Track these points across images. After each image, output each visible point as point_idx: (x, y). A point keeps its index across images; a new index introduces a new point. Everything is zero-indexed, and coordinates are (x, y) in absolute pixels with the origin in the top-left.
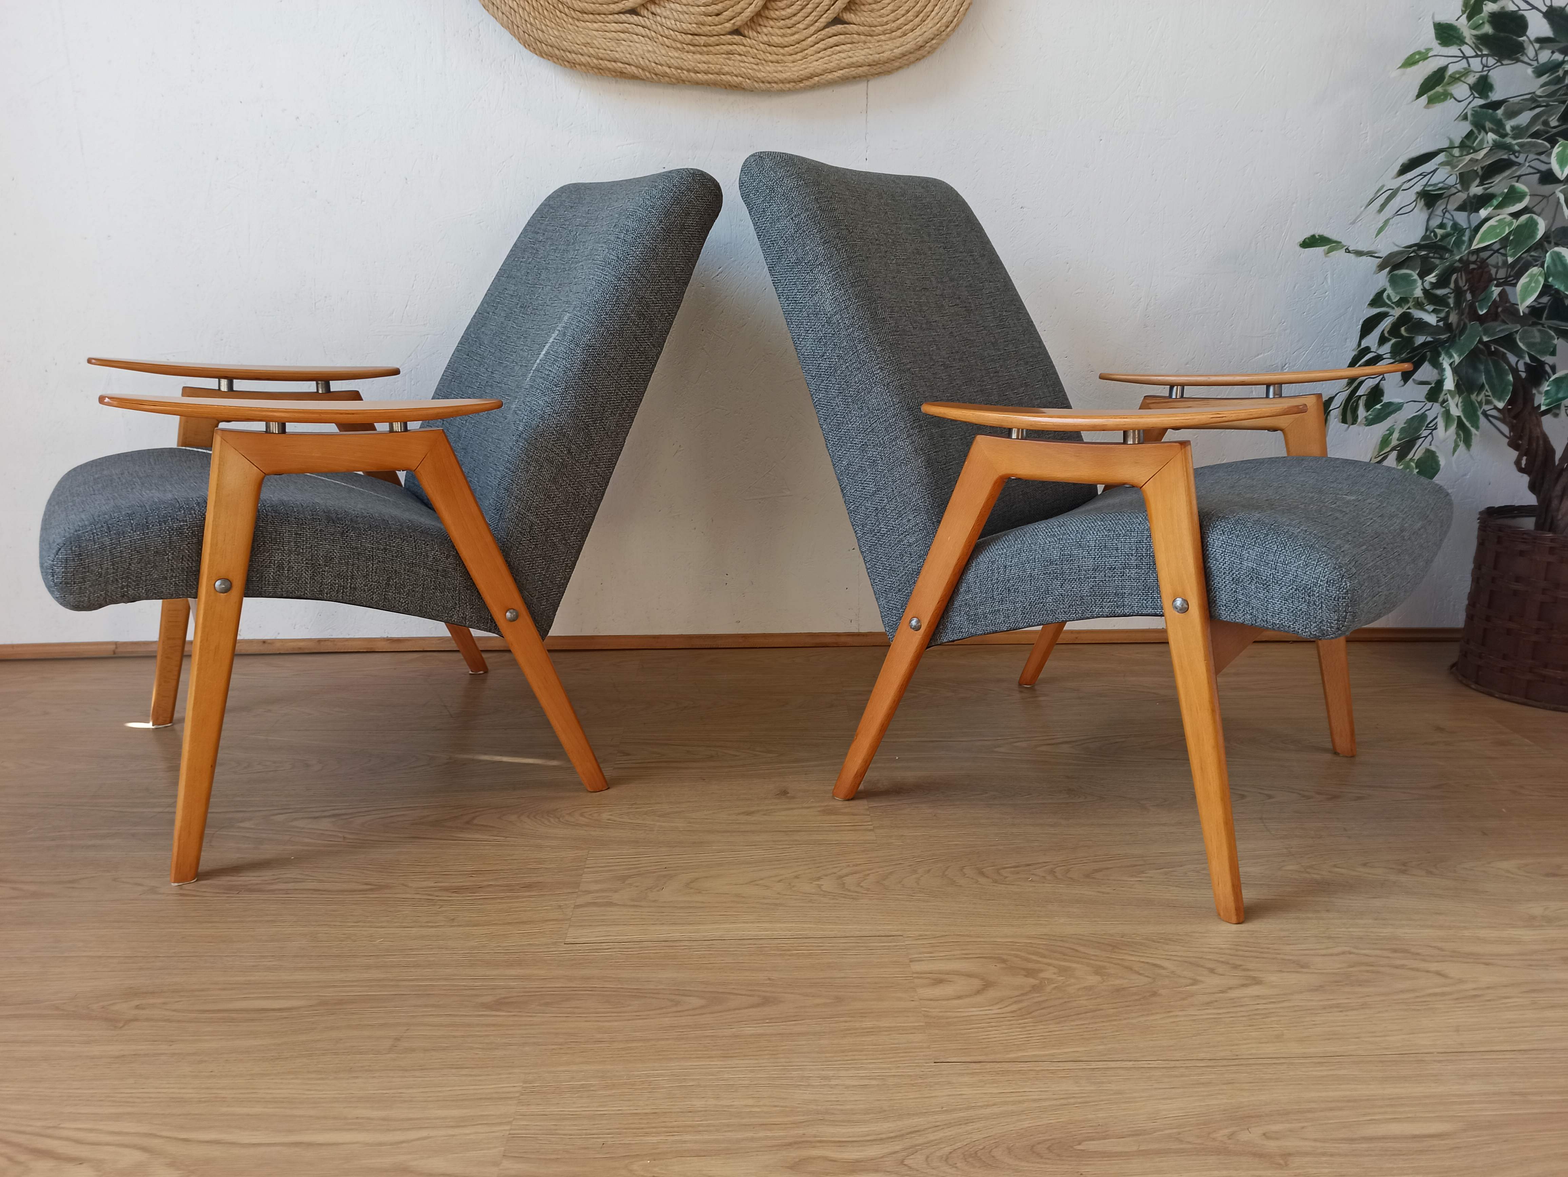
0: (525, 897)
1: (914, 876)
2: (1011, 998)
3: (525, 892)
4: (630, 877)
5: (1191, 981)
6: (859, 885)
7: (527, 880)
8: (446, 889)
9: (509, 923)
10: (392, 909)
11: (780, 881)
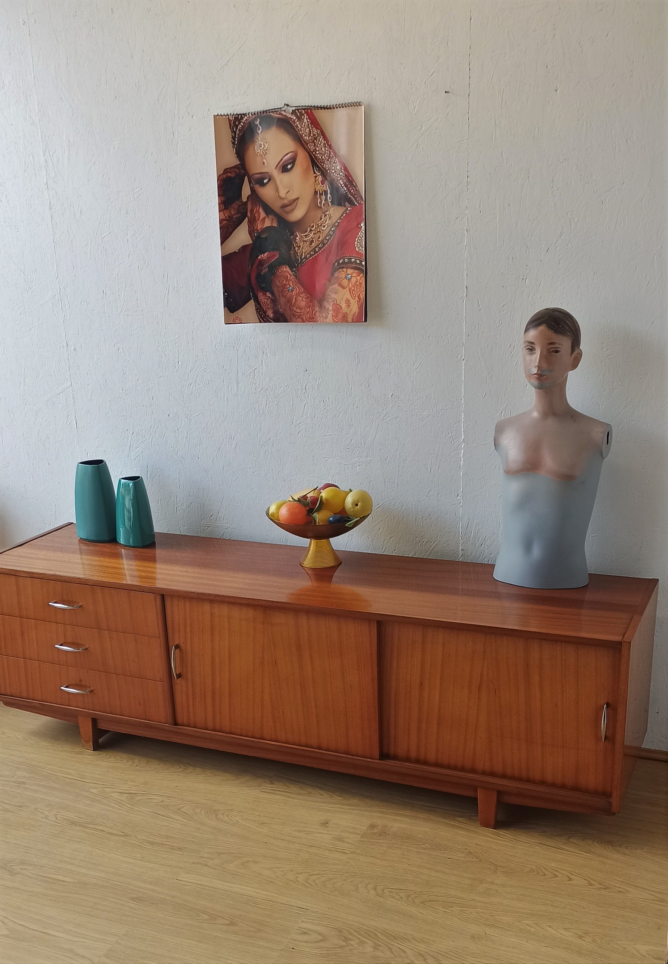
0: (176, 854)
1: (343, 882)
2: (327, 948)
3: (179, 851)
4: (223, 853)
6: (314, 881)
7: (182, 845)
9: (163, 865)
10: (125, 847)
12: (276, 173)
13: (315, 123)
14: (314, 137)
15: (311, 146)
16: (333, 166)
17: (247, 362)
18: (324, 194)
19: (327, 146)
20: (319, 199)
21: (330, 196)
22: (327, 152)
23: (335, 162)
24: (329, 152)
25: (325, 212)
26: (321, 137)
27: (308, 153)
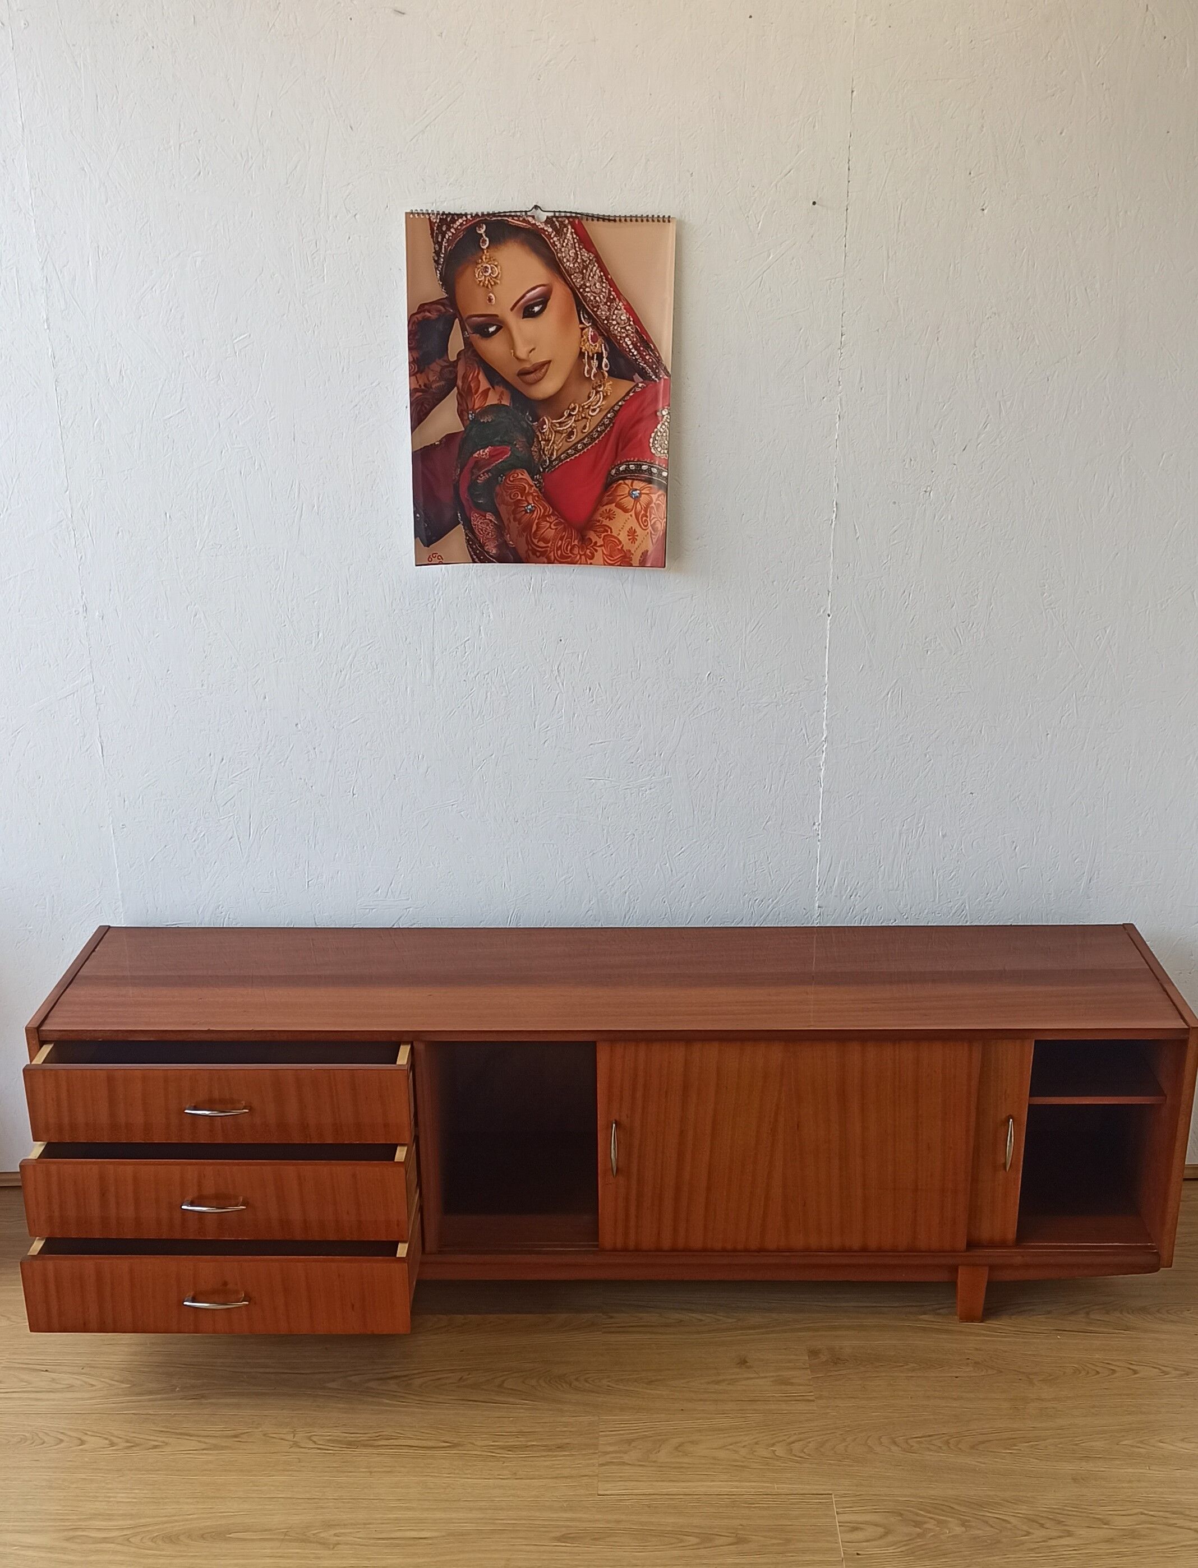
0: (561, 1456)
1: (843, 1444)
2: (903, 1541)
3: (561, 1451)
4: (633, 1440)
5: (1025, 1533)
6: (803, 1451)
7: (559, 1441)
8: (503, 1449)
9: (556, 1478)
10: (470, 1464)
11: (744, 1447)
12: (513, 320)
13: (585, 241)
14: (583, 265)
15: (577, 278)
16: (614, 314)
17: (452, 630)
18: (595, 357)
19: (604, 280)
20: (587, 366)
21: (607, 361)
22: (604, 290)
23: (619, 308)
24: (607, 291)
25: (596, 387)
26: (594, 266)
27: (571, 289)
